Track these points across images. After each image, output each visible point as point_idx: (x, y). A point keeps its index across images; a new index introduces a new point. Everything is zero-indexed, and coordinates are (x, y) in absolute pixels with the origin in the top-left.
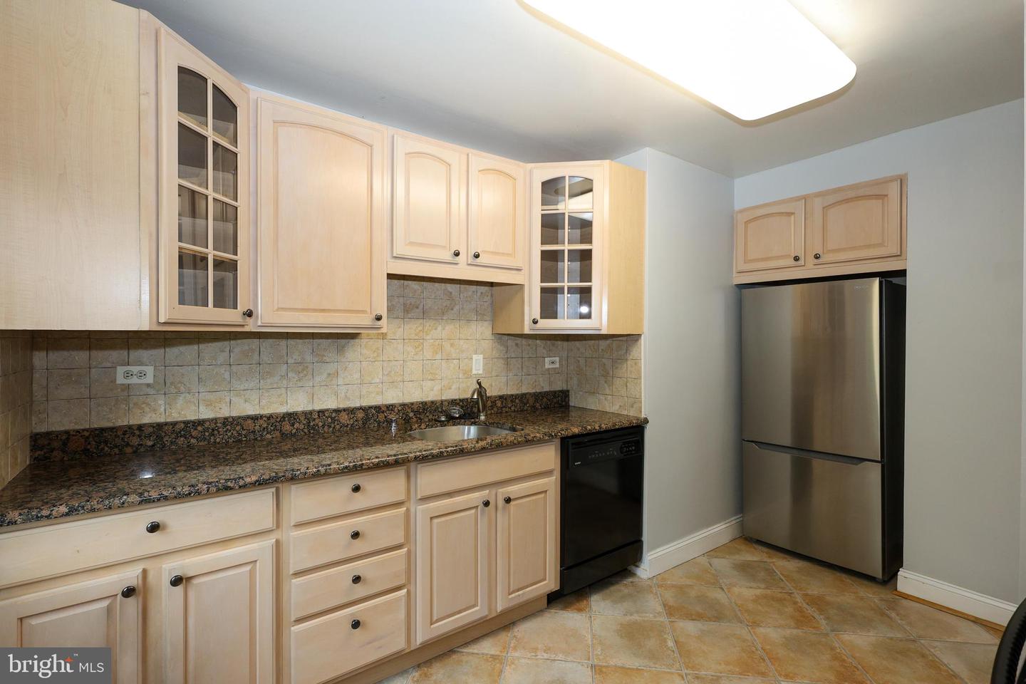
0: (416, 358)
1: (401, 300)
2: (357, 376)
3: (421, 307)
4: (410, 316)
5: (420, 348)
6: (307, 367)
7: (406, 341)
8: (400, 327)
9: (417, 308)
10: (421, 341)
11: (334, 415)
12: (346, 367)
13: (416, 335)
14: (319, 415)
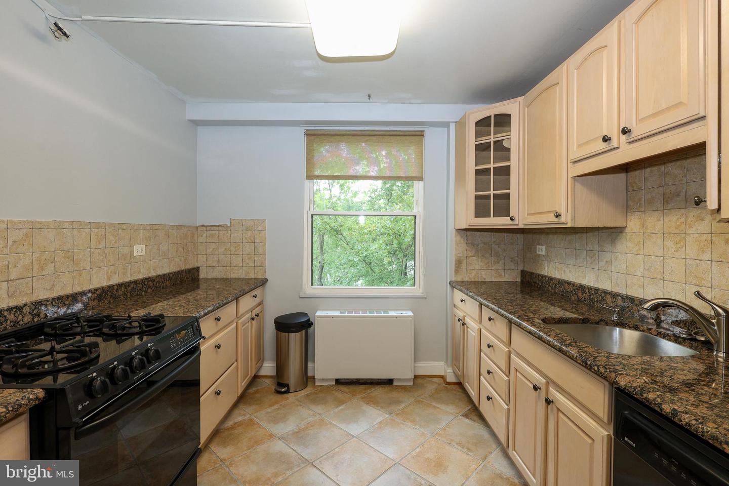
0: (677, 255)
1: (662, 190)
2: (624, 266)
3: (683, 194)
4: (670, 206)
5: (682, 244)
6: (595, 254)
7: (666, 235)
8: (659, 220)
9: (678, 196)
10: (684, 235)
11: (603, 295)
12: (617, 257)
13: (677, 228)
14: (595, 292)
